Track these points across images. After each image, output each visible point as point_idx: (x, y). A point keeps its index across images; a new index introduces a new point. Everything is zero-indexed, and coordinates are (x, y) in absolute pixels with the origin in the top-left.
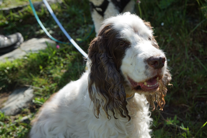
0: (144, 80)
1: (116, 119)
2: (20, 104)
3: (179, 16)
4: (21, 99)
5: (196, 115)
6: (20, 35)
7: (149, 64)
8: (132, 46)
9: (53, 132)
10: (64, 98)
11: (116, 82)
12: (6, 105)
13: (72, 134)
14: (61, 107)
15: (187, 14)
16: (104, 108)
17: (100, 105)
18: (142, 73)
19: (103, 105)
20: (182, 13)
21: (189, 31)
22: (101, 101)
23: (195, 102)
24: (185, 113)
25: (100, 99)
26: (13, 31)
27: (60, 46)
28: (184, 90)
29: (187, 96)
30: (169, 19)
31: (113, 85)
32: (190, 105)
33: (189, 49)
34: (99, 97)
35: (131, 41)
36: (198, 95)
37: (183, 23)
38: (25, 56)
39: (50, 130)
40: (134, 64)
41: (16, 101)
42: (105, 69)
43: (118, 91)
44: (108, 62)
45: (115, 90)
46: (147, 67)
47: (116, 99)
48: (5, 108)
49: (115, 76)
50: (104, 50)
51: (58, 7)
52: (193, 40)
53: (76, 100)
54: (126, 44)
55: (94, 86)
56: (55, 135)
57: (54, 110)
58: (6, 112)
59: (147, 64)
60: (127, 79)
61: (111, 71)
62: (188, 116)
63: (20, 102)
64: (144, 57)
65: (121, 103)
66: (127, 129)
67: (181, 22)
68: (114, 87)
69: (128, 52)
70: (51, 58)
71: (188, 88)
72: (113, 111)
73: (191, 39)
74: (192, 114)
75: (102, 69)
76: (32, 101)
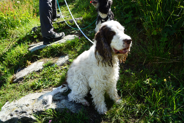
0: (122, 49)
1: (106, 67)
2: (63, 62)
3: (133, 27)
4: (64, 60)
5: (138, 69)
6: (64, 33)
7: (125, 42)
8: (116, 34)
9: (77, 72)
10: (82, 58)
11: (108, 50)
12: (57, 62)
13: (85, 73)
14: (81, 62)
15: (137, 26)
16: (101, 62)
17: (100, 61)
18: (122, 46)
19: (101, 60)
20: (135, 26)
21: (137, 34)
22: (100, 59)
23: (138, 64)
24: (134, 68)
25: (100, 58)
26: (60, 31)
27: (81, 38)
28: (134, 59)
29: (135, 61)
30: (129, 28)
31: (106, 52)
32: (136, 65)
33: (137, 41)
34: (99, 57)
35: (116, 32)
36: (139, 61)
37: (135, 30)
38: (66, 42)
39: (76, 71)
40: (117, 42)
41: (61, 60)
42: (103, 44)
43: (109, 54)
44: (104, 42)
45: (107, 54)
46: (124, 43)
47: (107, 58)
48: (57, 63)
49: (108, 48)
50: (103, 36)
51: (80, 21)
52: (139, 38)
53: (87, 58)
54: (114, 33)
55: (97, 52)
56: (78, 73)
57: (77, 63)
58: (57, 64)
59: (124, 42)
60: (113, 49)
61: (106, 45)
62: (135, 69)
63: (63, 61)
64: (123, 39)
65: (110, 59)
66: (109, 71)
67: (134, 29)
68: (107, 52)
69: (115, 37)
70: (77, 43)
71: (135, 58)
72: (105, 63)
73: (138, 37)
74: (136, 69)
75: (102, 45)
76: (68, 61)
